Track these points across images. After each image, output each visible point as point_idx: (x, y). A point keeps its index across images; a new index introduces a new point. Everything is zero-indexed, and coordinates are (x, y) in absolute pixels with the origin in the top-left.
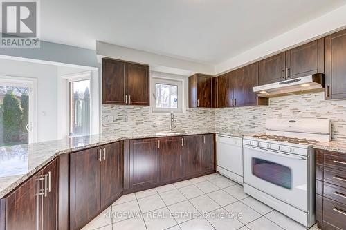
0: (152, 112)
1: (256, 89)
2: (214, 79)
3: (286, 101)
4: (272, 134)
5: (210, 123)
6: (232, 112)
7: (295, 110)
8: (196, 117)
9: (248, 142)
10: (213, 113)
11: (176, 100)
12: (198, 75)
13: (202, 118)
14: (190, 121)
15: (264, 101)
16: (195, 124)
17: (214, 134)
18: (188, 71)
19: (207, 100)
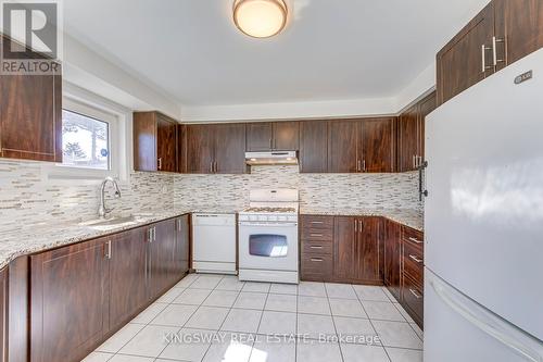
1: (248, 155)
2: (180, 126)
4: (259, 206)
5: (167, 199)
6: (203, 180)
7: (274, 180)
8: (146, 188)
10: (170, 180)
12: (158, 114)
13: (156, 190)
14: (136, 195)
15: (249, 168)
16: (146, 200)
17: (189, 215)
19: (171, 160)
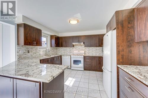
0: (39, 48)
1: (73, 43)
2: (59, 37)
3: (77, 46)
5: (56, 53)
6: (64, 49)
7: (79, 49)
9: (72, 57)
10: (57, 49)
11: (46, 44)
12: (55, 35)
13: (54, 51)
14: (51, 52)
15: (73, 46)
16: (53, 53)
17: (61, 56)
18: (51, 33)
19: (57, 45)
